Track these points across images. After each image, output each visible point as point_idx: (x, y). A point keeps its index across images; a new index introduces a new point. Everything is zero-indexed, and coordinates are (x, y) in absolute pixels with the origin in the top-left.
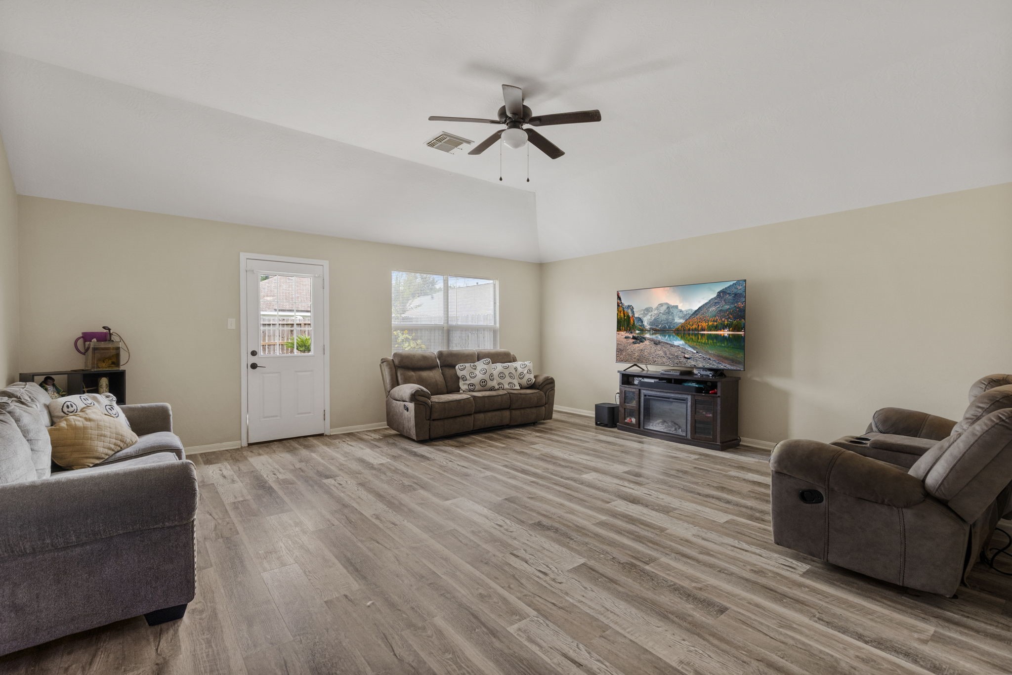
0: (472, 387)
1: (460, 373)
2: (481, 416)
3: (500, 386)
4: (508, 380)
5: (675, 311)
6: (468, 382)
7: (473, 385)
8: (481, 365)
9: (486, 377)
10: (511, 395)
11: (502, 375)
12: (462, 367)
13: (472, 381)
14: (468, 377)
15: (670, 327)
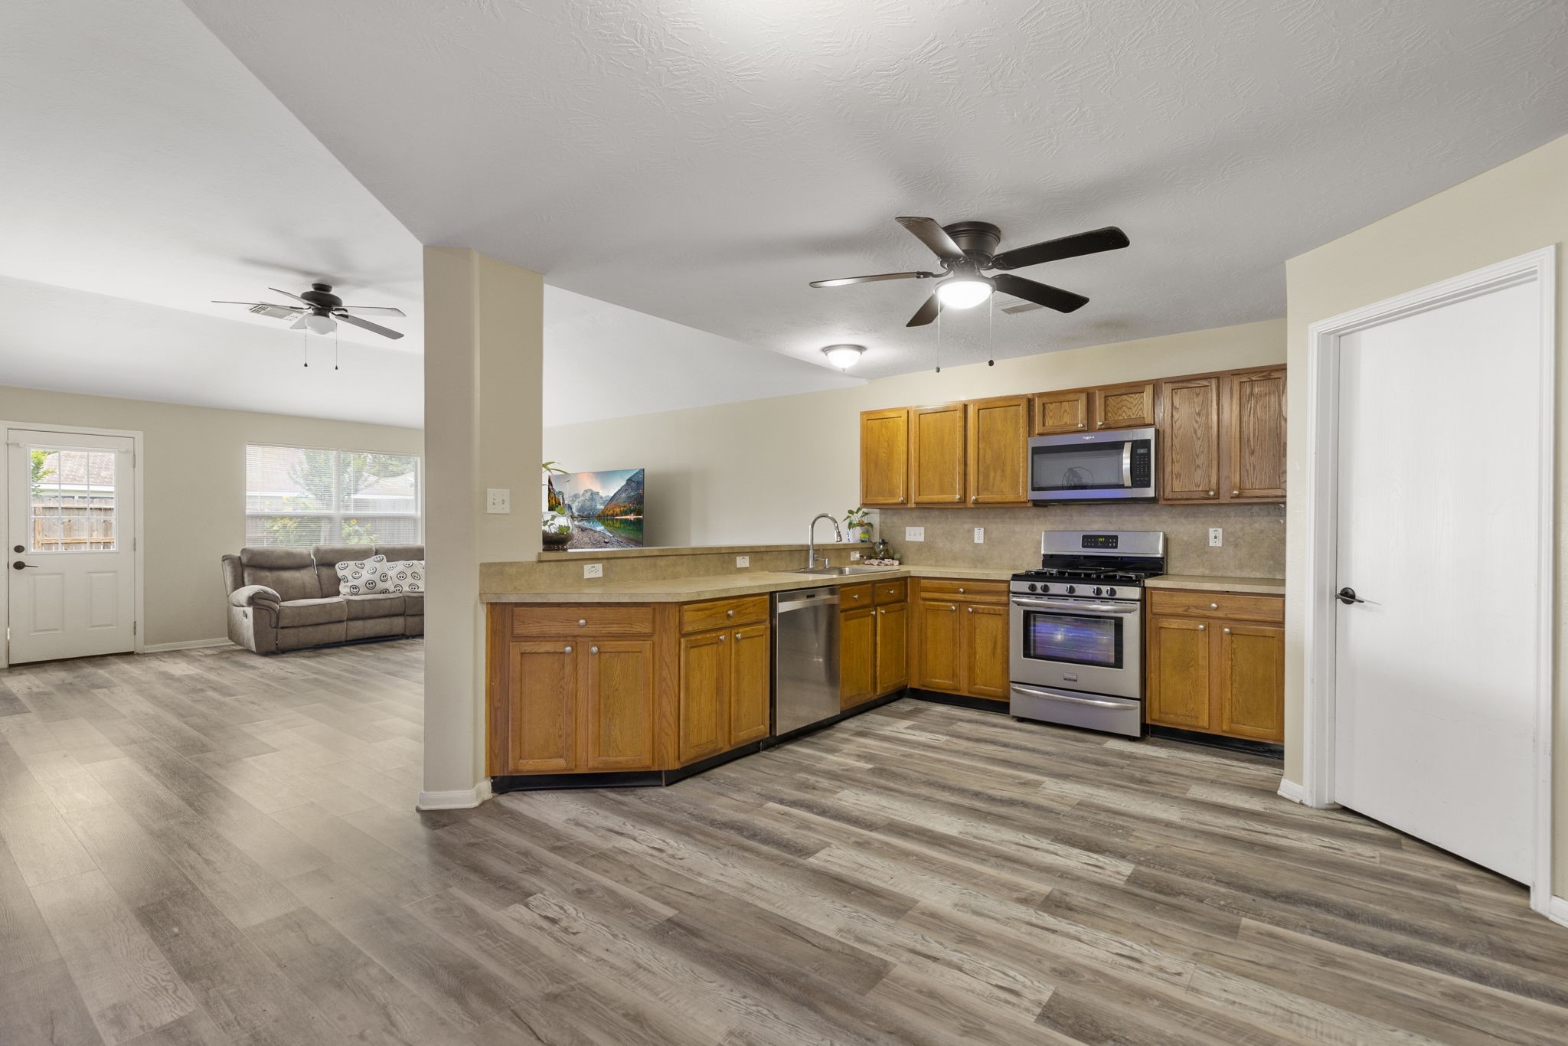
0: (355, 590)
1: (340, 574)
2: (360, 623)
3: (398, 588)
4: (410, 580)
5: (597, 498)
6: (350, 584)
7: (356, 587)
8: (370, 563)
9: (376, 577)
10: (407, 598)
11: (401, 575)
12: (343, 566)
13: (355, 582)
14: (350, 578)
15: (593, 514)
